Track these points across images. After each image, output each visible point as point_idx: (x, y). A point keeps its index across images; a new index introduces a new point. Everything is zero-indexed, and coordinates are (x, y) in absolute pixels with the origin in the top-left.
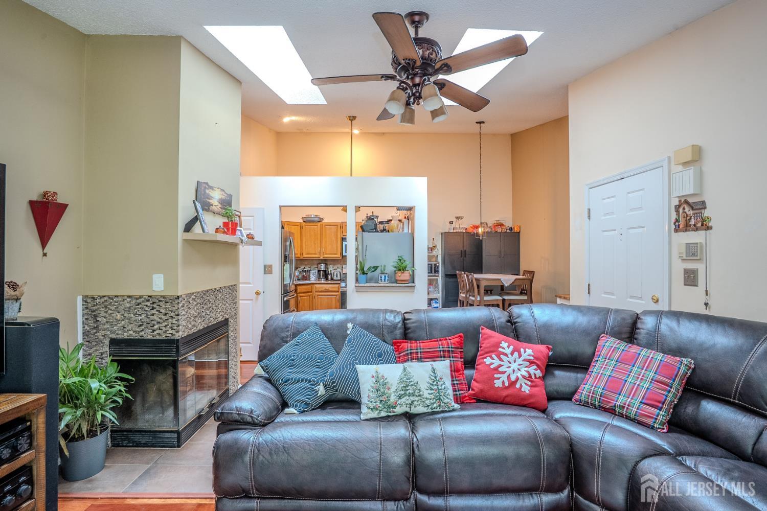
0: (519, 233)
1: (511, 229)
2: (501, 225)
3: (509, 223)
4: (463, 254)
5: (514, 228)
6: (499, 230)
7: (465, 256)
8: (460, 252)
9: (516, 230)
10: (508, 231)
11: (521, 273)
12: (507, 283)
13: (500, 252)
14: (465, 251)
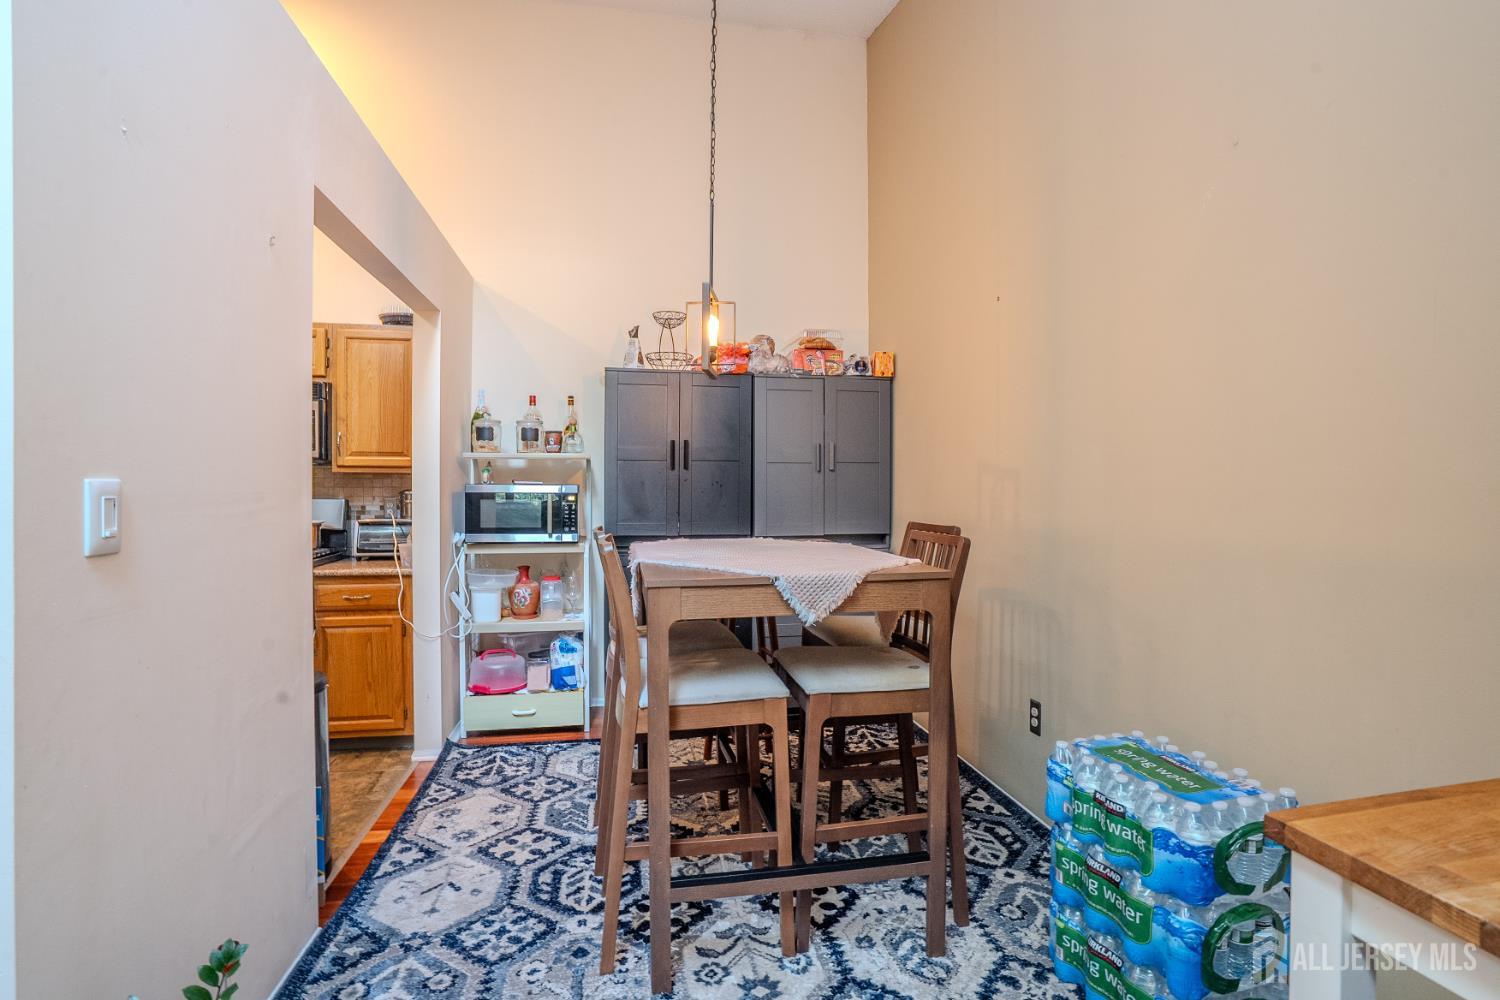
0: (891, 379)
1: (861, 365)
2: (827, 348)
3: (854, 343)
4: (679, 456)
5: (873, 364)
6: (818, 365)
7: (686, 467)
8: (666, 450)
9: (881, 368)
10: (851, 372)
11: (898, 538)
12: (811, 606)
13: (821, 450)
14: (686, 442)
